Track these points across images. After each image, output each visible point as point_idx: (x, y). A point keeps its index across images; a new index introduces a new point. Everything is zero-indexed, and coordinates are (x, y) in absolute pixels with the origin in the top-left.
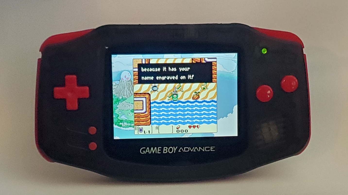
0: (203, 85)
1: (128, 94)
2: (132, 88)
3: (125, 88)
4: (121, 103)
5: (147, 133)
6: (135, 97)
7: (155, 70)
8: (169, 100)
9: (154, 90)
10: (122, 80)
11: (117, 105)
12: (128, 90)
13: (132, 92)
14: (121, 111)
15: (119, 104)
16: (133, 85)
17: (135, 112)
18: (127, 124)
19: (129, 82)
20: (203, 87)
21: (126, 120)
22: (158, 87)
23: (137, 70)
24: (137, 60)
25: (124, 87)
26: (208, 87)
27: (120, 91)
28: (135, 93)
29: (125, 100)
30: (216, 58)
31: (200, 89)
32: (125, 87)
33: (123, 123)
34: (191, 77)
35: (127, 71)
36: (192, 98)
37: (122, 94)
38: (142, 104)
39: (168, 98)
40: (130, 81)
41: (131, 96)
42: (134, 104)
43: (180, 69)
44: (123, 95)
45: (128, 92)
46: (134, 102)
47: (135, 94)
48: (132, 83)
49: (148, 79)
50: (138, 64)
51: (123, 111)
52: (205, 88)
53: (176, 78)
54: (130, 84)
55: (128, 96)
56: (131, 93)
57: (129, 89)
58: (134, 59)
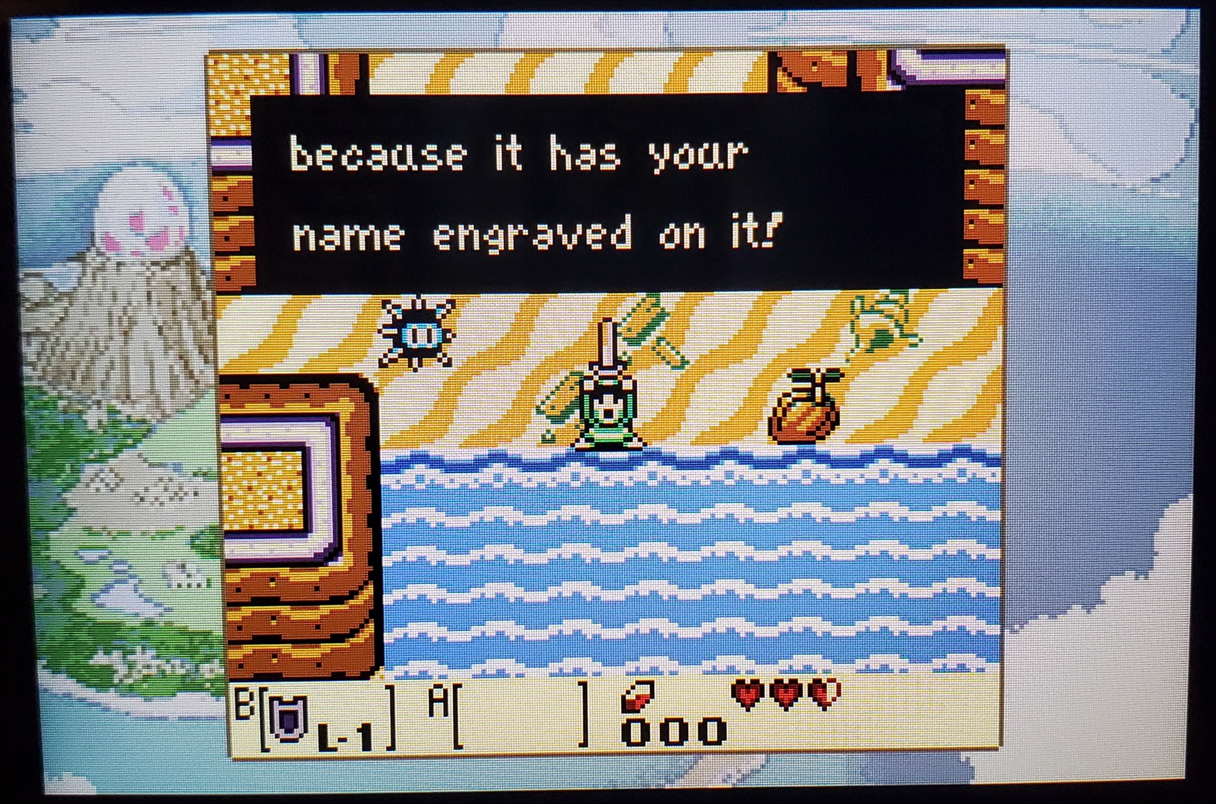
0: (872, 311)
1: (163, 385)
2: (203, 326)
3: (136, 332)
4: (97, 466)
5: (344, 750)
6: (226, 409)
7: (419, 159)
8: (553, 440)
9: (411, 344)
10: (109, 254)
11: (68, 487)
12: (167, 348)
13: (197, 363)
14: (104, 540)
15: (84, 477)
16: (208, 296)
17: (236, 549)
18: (155, 662)
19: (168, 274)
20: (867, 322)
21: (149, 623)
22: (445, 324)
23: (243, 156)
24: (244, 64)
25: (125, 323)
26: (924, 327)
27: (93, 360)
28: (224, 379)
29: (137, 441)
30: (998, 52)
31: (847, 339)
32: (132, 322)
33: (126, 652)
34: (760, 234)
35: (150, 163)
36: (764, 426)
37: (103, 384)
38: (297, 482)
39: (540, 425)
40: (176, 261)
41: (191, 405)
42: (220, 477)
43: (660, 150)
44: (118, 397)
45: (165, 363)
46: (224, 459)
47: (233, 389)
48: (203, 281)
49: (354, 240)
50: (256, 101)
51: (121, 538)
52: (896, 333)
53: (621, 239)
54: (185, 289)
55: (168, 407)
56: (191, 375)
57: (171, 335)
58: (212, 52)
